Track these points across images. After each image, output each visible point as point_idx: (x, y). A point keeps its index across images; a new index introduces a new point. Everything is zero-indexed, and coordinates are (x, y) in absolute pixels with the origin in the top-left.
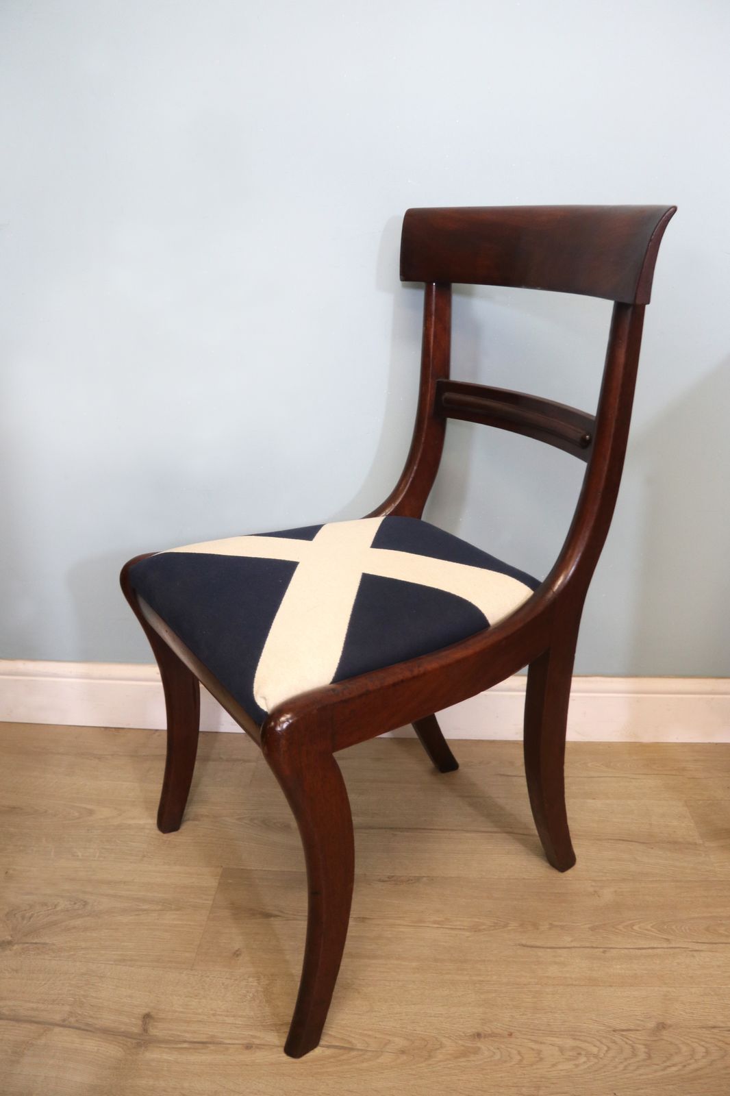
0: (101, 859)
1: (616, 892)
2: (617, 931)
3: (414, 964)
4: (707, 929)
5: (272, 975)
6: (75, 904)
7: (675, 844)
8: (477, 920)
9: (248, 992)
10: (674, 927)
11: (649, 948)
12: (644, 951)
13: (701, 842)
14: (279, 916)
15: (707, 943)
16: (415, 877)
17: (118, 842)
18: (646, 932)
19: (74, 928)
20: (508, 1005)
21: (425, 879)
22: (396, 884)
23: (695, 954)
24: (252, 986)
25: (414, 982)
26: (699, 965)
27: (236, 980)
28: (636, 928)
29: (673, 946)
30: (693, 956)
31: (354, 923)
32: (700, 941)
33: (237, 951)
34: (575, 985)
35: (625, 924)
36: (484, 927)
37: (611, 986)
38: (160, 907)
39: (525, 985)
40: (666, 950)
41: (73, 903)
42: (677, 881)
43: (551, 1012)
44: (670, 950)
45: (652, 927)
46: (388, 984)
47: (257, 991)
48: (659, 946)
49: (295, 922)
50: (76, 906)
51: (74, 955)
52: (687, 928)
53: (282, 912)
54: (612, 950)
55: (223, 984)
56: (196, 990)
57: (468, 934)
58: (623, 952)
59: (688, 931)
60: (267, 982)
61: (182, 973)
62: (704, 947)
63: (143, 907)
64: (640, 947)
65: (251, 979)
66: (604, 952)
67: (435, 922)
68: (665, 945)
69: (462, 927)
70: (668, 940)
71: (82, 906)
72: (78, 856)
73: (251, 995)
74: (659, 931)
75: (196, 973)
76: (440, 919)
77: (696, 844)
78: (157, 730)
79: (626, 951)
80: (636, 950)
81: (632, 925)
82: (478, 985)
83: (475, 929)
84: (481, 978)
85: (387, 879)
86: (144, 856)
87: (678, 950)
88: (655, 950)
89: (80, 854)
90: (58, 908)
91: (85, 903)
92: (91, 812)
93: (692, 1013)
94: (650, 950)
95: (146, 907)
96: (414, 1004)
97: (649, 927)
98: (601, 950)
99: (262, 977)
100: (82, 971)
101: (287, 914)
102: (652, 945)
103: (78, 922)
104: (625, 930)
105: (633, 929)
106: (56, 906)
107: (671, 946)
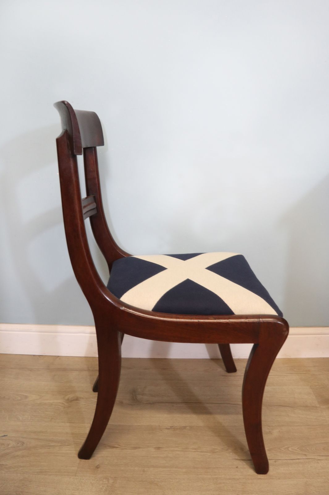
0: (31, 420)
1: (279, 431)
2: (281, 451)
3: (184, 470)
4: (324, 449)
5: (115, 478)
6: (18, 443)
7: (307, 407)
8: (213, 447)
9: (103, 486)
10: (308, 449)
11: (296, 459)
12: (294, 461)
13: (318, 405)
14: (118, 447)
15: (324, 456)
16: (183, 426)
17: (40, 412)
18: (295, 451)
19: (17, 456)
20: (230, 490)
21: (188, 427)
22: (174, 430)
23: (319, 461)
24: (105, 483)
25: (184, 479)
26: (321, 467)
27: (97, 480)
28: (290, 449)
29: (308, 458)
30: (318, 463)
31: (155, 450)
32: (321, 455)
33: (98, 466)
34: (262, 479)
35: (285, 447)
36: (217, 450)
37: (279, 479)
38: (60, 444)
39: (238, 479)
40: (305, 460)
41: (17, 443)
42: (308, 425)
43: (251, 493)
44: (306, 460)
45: (298, 448)
46: (171, 481)
47: (108, 486)
48: (301, 458)
49: (126, 450)
50: (19, 445)
51: (17, 470)
52: (314, 449)
53: (119, 445)
54: (279, 460)
55: (91, 483)
56: (78, 486)
57: (209, 454)
58: (284, 461)
59: (315, 450)
60: (113, 481)
61: (71, 478)
62: (323, 458)
63: (52, 444)
64: (292, 458)
65: (104, 480)
66: (275, 462)
67: (193, 449)
68: (304, 457)
69: (207, 451)
70: (305, 455)
71: (21, 445)
72: (20, 419)
73: (105, 488)
74: (301, 450)
75: (77, 478)
76: (196, 447)
77: (316, 407)
78: (58, 356)
79: (286, 461)
80: (291, 461)
81: (288, 448)
82: (215, 480)
83: (213, 452)
84: (216, 477)
85: (170, 428)
86: (52, 419)
87: (311, 460)
88: (300, 460)
89: (21, 418)
90: (10, 446)
91: (23, 443)
92: (26, 397)
93: (319, 492)
94: (297, 460)
95: (53, 444)
96: (184, 491)
97: (296, 449)
98: (274, 461)
99: (110, 479)
100: (21, 478)
101: (122, 446)
102: (299, 458)
103: (19, 453)
104: (284, 450)
105: (288, 450)
106: (8, 445)
107: (307, 458)
